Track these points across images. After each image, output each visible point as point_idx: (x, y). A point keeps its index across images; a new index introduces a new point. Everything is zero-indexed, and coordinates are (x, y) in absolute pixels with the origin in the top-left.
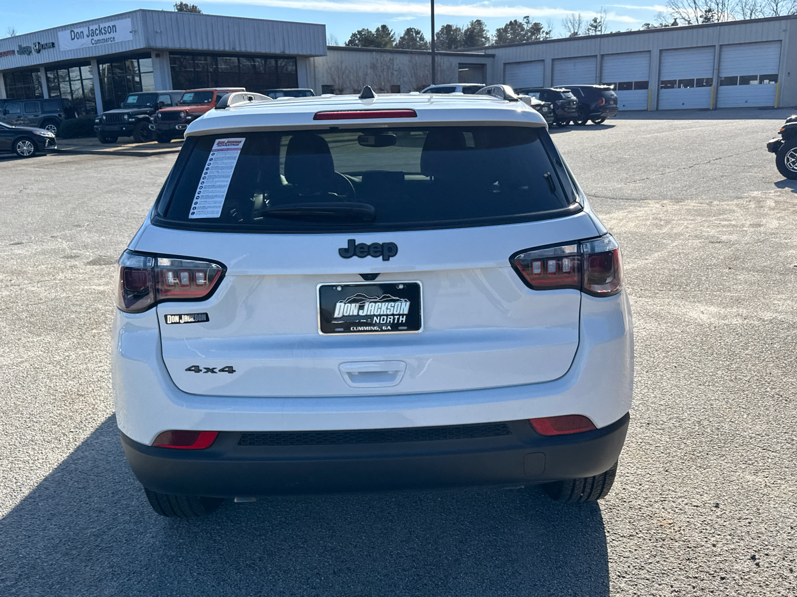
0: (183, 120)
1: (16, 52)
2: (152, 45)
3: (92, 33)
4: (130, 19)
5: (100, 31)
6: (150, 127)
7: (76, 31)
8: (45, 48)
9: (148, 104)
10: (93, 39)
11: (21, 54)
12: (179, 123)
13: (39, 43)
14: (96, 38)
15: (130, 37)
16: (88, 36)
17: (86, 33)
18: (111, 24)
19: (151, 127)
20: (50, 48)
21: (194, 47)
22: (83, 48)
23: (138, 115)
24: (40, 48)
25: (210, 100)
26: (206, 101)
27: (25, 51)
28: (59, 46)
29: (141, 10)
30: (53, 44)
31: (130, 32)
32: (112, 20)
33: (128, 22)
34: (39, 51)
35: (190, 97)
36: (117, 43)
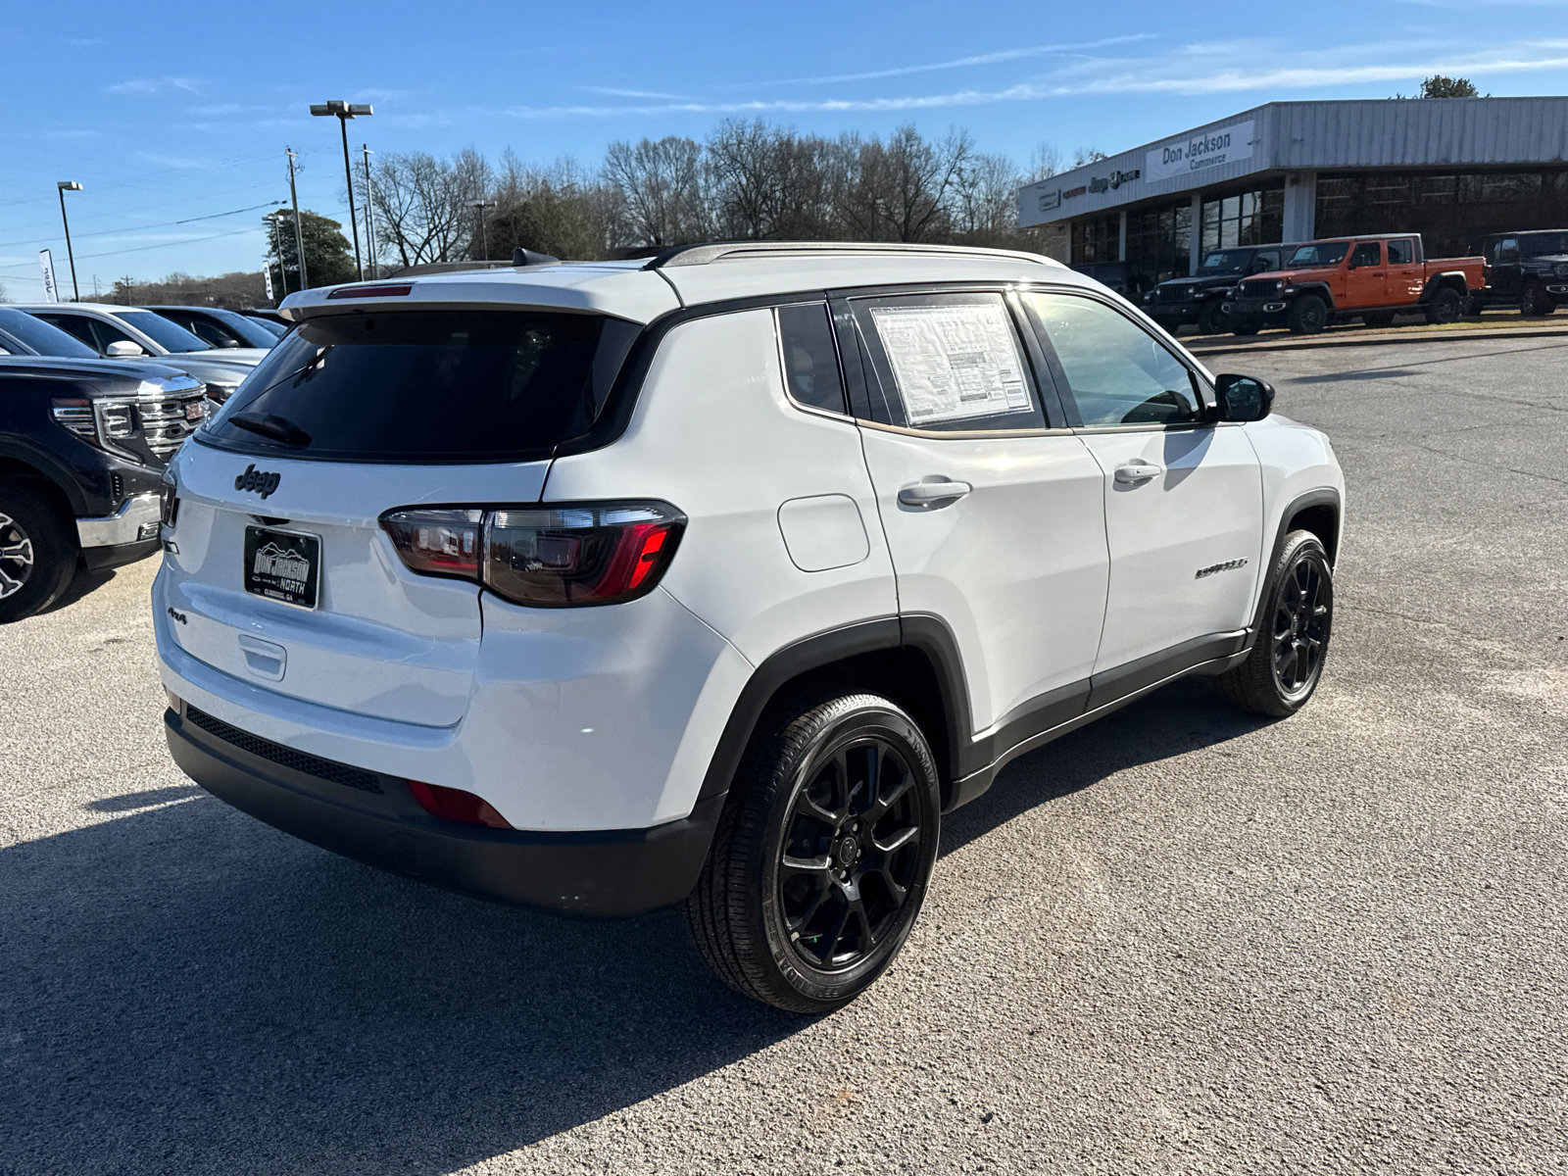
0: (1280, 296)
1: (1087, 188)
2: (1283, 163)
3: (1195, 150)
4: (1252, 121)
5: (1206, 147)
6: (1222, 308)
7: (1172, 148)
8: (1125, 181)
9: (1237, 268)
10: (1193, 161)
11: (1093, 192)
12: (1271, 301)
13: (1119, 173)
14: (1198, 158)
15: (1250, 152)
16: (1187, 156)
17: (1186, 150)
18: (1223, 132)
19: (1225, 308)
20: (1132, 179)
21: (1363, 162)
22: (1176, 177)
23: (1212, 287)
24: (1122, 179)
25: (1340, 259)
26: (1333, 261)
27: (1099, 186)
28: (1144, 176)
29: (1272, 104)
30: (1137, 172)
31: (1249, 144)
32: (1225, 127)
33: (1249, 126)
34: (1116, 186)
35: (1307, 253)
36: (1228, 164)
